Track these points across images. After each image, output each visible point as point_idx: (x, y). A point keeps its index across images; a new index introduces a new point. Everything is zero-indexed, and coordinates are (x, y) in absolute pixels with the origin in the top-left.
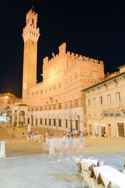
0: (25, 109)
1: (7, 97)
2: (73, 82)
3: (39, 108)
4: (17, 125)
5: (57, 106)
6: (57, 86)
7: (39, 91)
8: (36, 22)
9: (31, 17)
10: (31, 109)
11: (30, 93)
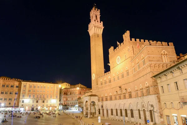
0: (95, 99)
1: (78, 88)
2: (141, 68)
3: (109, 98)
4: (89, 116)
5: (127, 95)
6: (125, 74)
7: (108, 81)
8: (99, 17)
9: (95, 14)
10: (101, 99)
11: (99, 83)
